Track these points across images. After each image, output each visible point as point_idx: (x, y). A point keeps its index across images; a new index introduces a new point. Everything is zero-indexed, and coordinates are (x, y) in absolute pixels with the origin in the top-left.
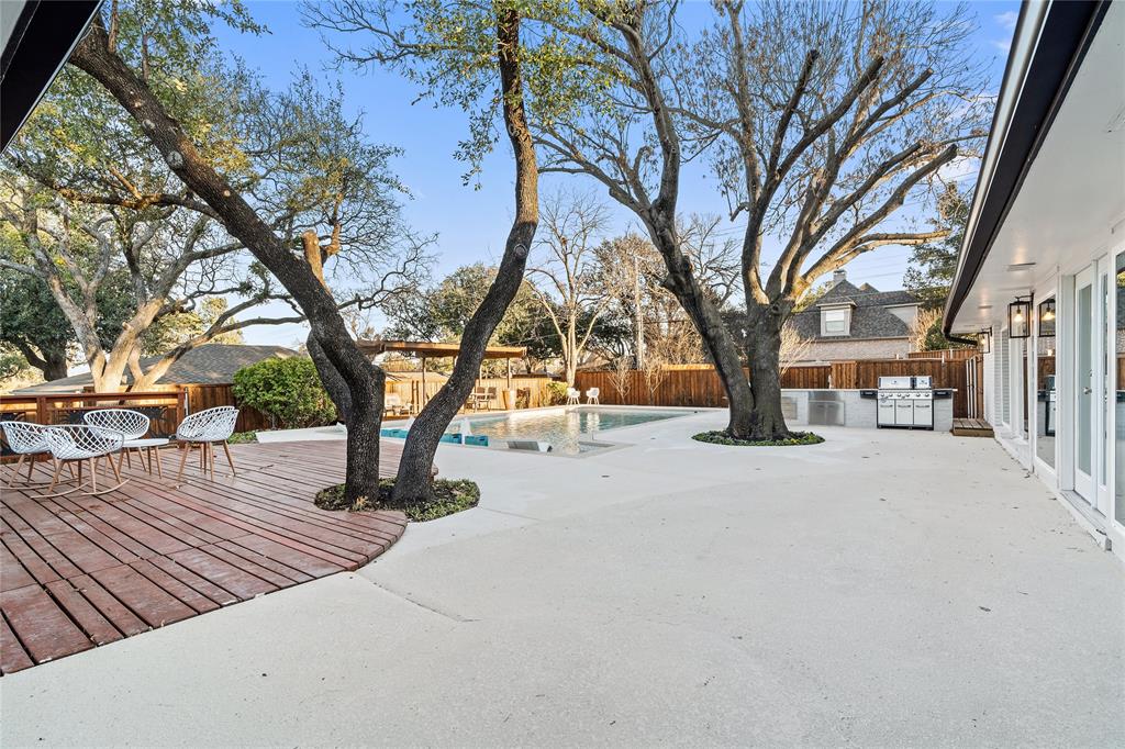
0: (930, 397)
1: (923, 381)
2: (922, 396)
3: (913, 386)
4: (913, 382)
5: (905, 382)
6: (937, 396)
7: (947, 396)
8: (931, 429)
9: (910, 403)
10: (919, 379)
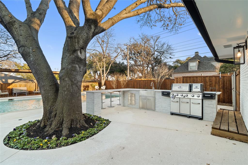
0: (201, 98)
1: (197, 87)
2: (196, 97)
3: (190, 90)
4: (191, 87)
5: (185, 87)
6: (205, 97)
7: (212, 97)
8: (201, 119)
9: (188, 101)
10: (194, 85)
